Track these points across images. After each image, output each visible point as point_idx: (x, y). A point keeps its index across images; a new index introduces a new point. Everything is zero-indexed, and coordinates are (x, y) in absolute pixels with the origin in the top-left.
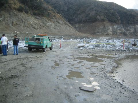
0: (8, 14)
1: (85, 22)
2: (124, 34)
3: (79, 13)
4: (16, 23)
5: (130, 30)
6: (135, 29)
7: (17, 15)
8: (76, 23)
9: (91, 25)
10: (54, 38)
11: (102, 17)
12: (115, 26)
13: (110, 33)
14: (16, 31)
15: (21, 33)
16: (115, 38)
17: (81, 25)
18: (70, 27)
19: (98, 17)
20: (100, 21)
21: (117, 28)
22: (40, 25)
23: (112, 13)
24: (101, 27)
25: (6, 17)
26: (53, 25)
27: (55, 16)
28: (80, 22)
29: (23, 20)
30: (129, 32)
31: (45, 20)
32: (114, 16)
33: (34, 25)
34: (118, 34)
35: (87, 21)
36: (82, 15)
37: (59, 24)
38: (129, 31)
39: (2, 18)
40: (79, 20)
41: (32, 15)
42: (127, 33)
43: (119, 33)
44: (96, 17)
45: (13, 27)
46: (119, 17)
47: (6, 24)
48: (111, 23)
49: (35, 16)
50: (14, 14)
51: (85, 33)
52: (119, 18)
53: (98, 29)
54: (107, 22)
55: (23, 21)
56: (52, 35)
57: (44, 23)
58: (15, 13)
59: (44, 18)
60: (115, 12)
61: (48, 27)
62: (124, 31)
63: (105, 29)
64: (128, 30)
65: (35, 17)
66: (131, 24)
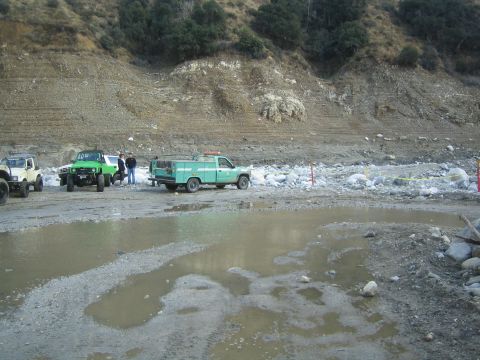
0: (364, 81)
4: (388, 107)
7: (392, 82)
14: (380, 135)
15: (399, 140)
25: (358, 89)
29: (414, 95)
39: (344, 95)
47: (353, 112)
55: (410, 99)
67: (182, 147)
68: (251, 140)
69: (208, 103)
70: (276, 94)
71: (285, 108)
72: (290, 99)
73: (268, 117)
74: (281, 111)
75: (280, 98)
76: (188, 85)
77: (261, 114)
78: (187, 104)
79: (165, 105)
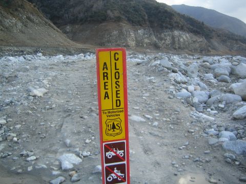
1: (83, 21)
2: (156, 47)
3: (71, 3)
5: (165, 40)
6: (173, 38)
8: (66, 24)
9: (96, 27)
10: (22, 51)
11: (117, 13)
12: (139, 31)
13: (132, 43)
16: (140, 52)
17: (77, 26)
18: (54, 29)
19: (109, 12)
20: (113, 20)
21: (144, 34)
23: (134, 7)
24: (115, 33)
26: (20, 25)
27: (22, 6)
28: (73, 22)
30: (164, 43)
32: (137, 13)
34: (145, 45)
35: (89, 19)
36: (78, 8)
37: (31, 24)
38: (163, 41)
40: (72, 18)
42: (160, 44)
43: (147, 44)
44: (106, 12)
46: (146, 15)
48: (133, 25)
51: (85, 43)
52: (146, 18)
53: (109, 36)
54: (126, 22)
56: (17, 46)
60: (139, 6)
61: (7, 28)
62: (155, 41)
63: (123, 36)
64: (161, 39)
66: (167, 28)
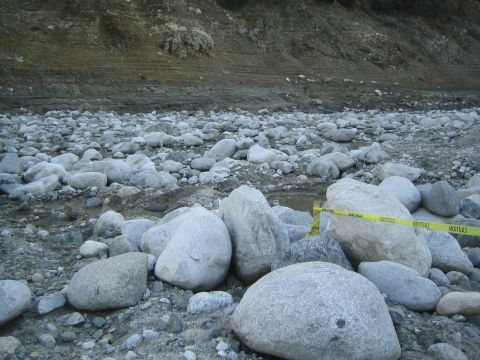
0: (278, 15)
4: (306, 45)
7: (309, 17)
14: (302, 76)
15: (323, 82)
22: (399, 50)
25: (272, 24)
29: (333, 33)
31: (420, 29)
33: (374, 51)
39: (256, 30)
41: (367, 13)
45: (295, 60)
47: (267, 49)
49: (379, 17)
50: (299, 11)
55: (330, 37)
57: (413, 42)
58: (304, 7)
59: (415, 21)
65: (379, 21)
67: (57, 86)
68: (151, 78)
69: (93, 31)
70: (180, 23)
71: (190, 41)
72: (196, 30)
73: (170, 51)
74: (186, 44)
75: (184, 28)
76: (67, 8)
77: (162, 47)
78: (66, 32)
79: (36, 33)
